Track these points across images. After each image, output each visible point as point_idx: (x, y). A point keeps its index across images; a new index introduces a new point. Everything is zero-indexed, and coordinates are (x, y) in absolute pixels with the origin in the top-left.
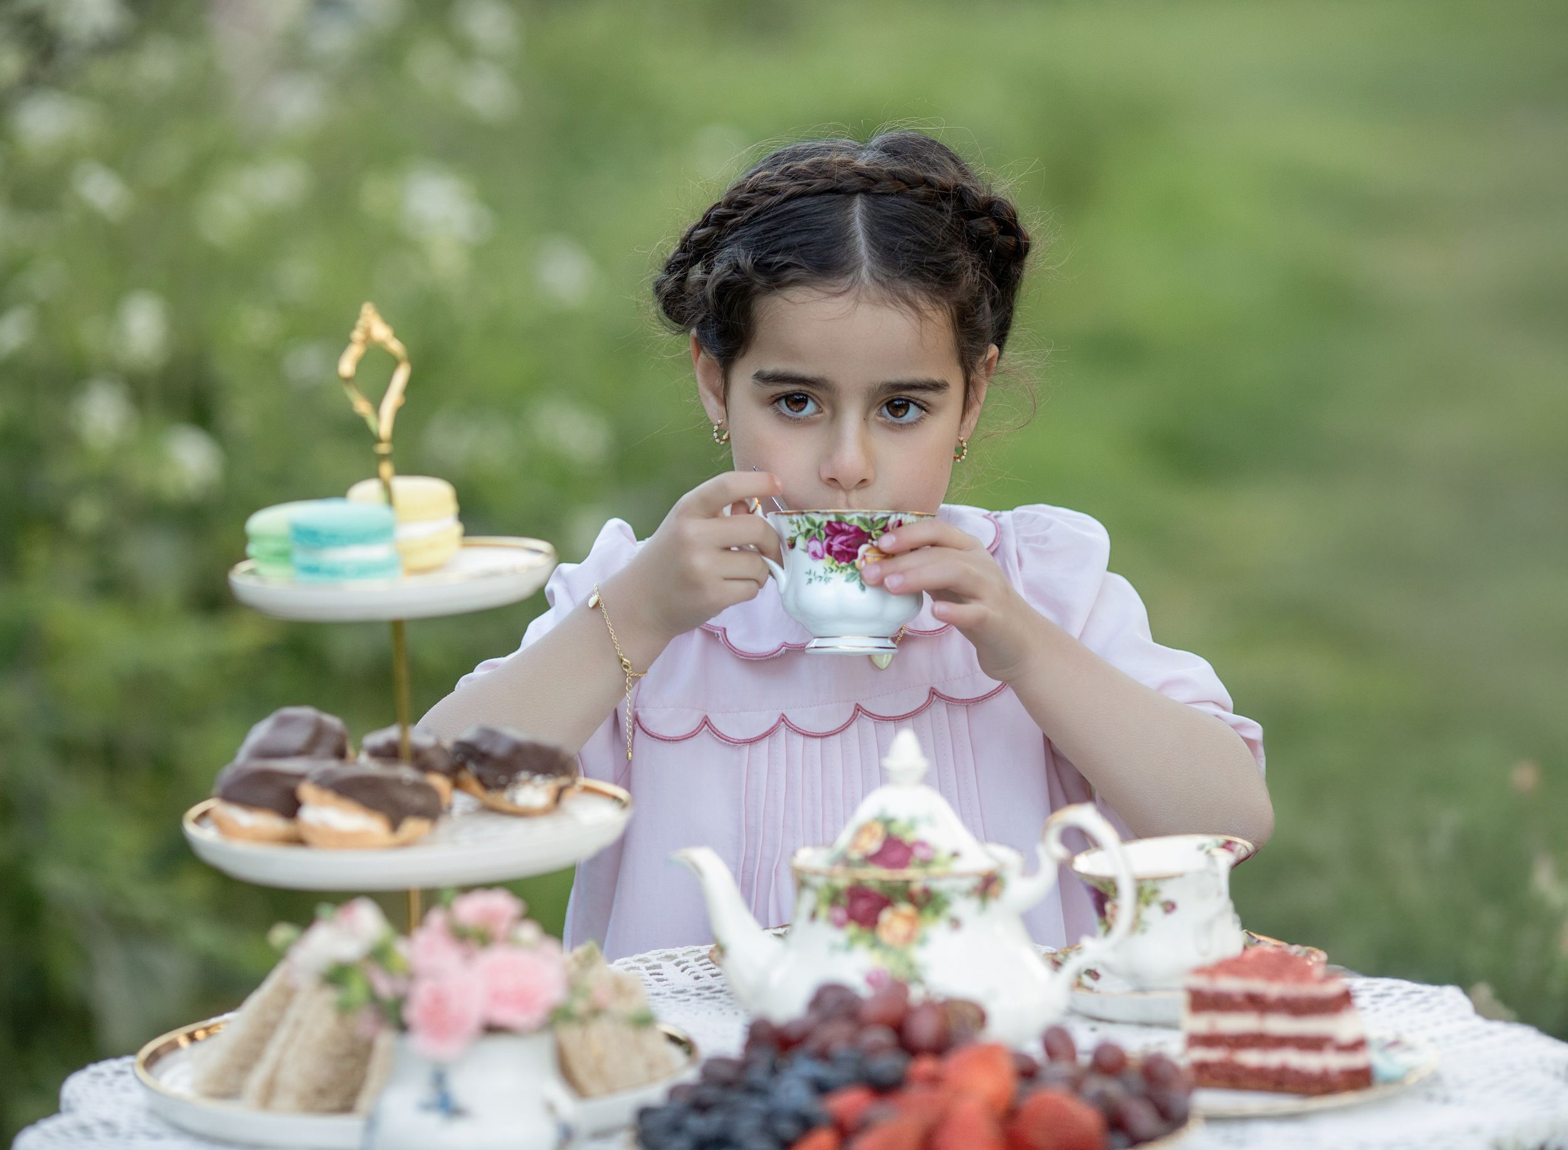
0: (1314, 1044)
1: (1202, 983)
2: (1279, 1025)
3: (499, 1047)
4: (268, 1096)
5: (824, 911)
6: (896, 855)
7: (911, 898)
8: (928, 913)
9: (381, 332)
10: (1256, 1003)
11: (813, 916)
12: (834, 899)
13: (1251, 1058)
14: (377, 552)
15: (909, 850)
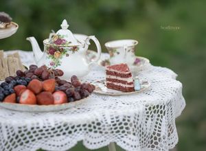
0: (124, 82)
8: (63, 53)
10: (116, 74)
15: (62, 41)
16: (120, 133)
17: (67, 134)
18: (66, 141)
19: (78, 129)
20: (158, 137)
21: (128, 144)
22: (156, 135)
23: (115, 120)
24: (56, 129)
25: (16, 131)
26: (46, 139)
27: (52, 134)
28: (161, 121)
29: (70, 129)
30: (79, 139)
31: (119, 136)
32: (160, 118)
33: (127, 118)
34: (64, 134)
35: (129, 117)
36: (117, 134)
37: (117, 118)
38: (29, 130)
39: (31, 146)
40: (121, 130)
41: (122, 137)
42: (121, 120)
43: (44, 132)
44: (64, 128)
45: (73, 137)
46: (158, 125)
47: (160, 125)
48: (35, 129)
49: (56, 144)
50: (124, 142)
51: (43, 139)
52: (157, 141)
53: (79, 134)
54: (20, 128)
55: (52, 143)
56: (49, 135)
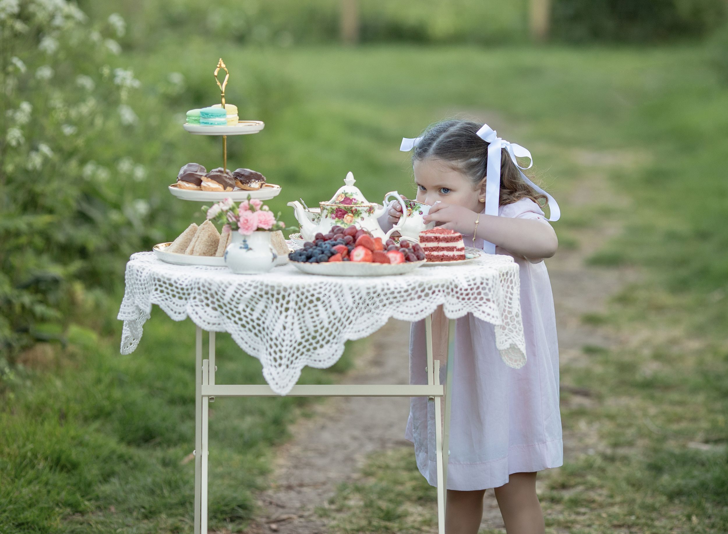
0: (451, 249)
1: (423, 235)
2: (443, 244)
3: (260, 233)
4: (192, 253)
5: (329, 215)
6: (349, 201)
7: (352, 212)
8: (356, 216)
9: (223, 66)
10: (437, 239)
11: (326, 217)
12: (332, 213)
13: (435, 253)
14: (222, 120)
15: (351, 200)
16: (478, 300)
17: (423, 297)
18: (422, 307)
19: (437, 290)
20: (509, 316)
21: (489, 315)
22: (506, 313)
23: (472, 283)
24: (410, 291)
25: (364, 293)
26: (398, 304)
27: (405, 298)
28: (512, 294)
29: (427, 291)
30: (439, 303)
31: (476, 305)
32: (510, 290)
33: (485, 281)
34: (420, 297)
35: (487, 280)
36: (474, 302)
37: (474, 280)
38: (379, 291)
39: (382, 312)
40: (479, 297)
41: (480, 305)
42: (478, 284)
43: (396, 294)
44: (419, 290)
45: (432, 300)
46: (508, 300)
47: (511, 299)
48: (386, 291)
49: (410, 310)
50: (483, 312)
51: (395, 303)
52: (509, 320)
53: (438, 297)
54: (368, 289)
55: (405, 309)
56: (402, 299)
